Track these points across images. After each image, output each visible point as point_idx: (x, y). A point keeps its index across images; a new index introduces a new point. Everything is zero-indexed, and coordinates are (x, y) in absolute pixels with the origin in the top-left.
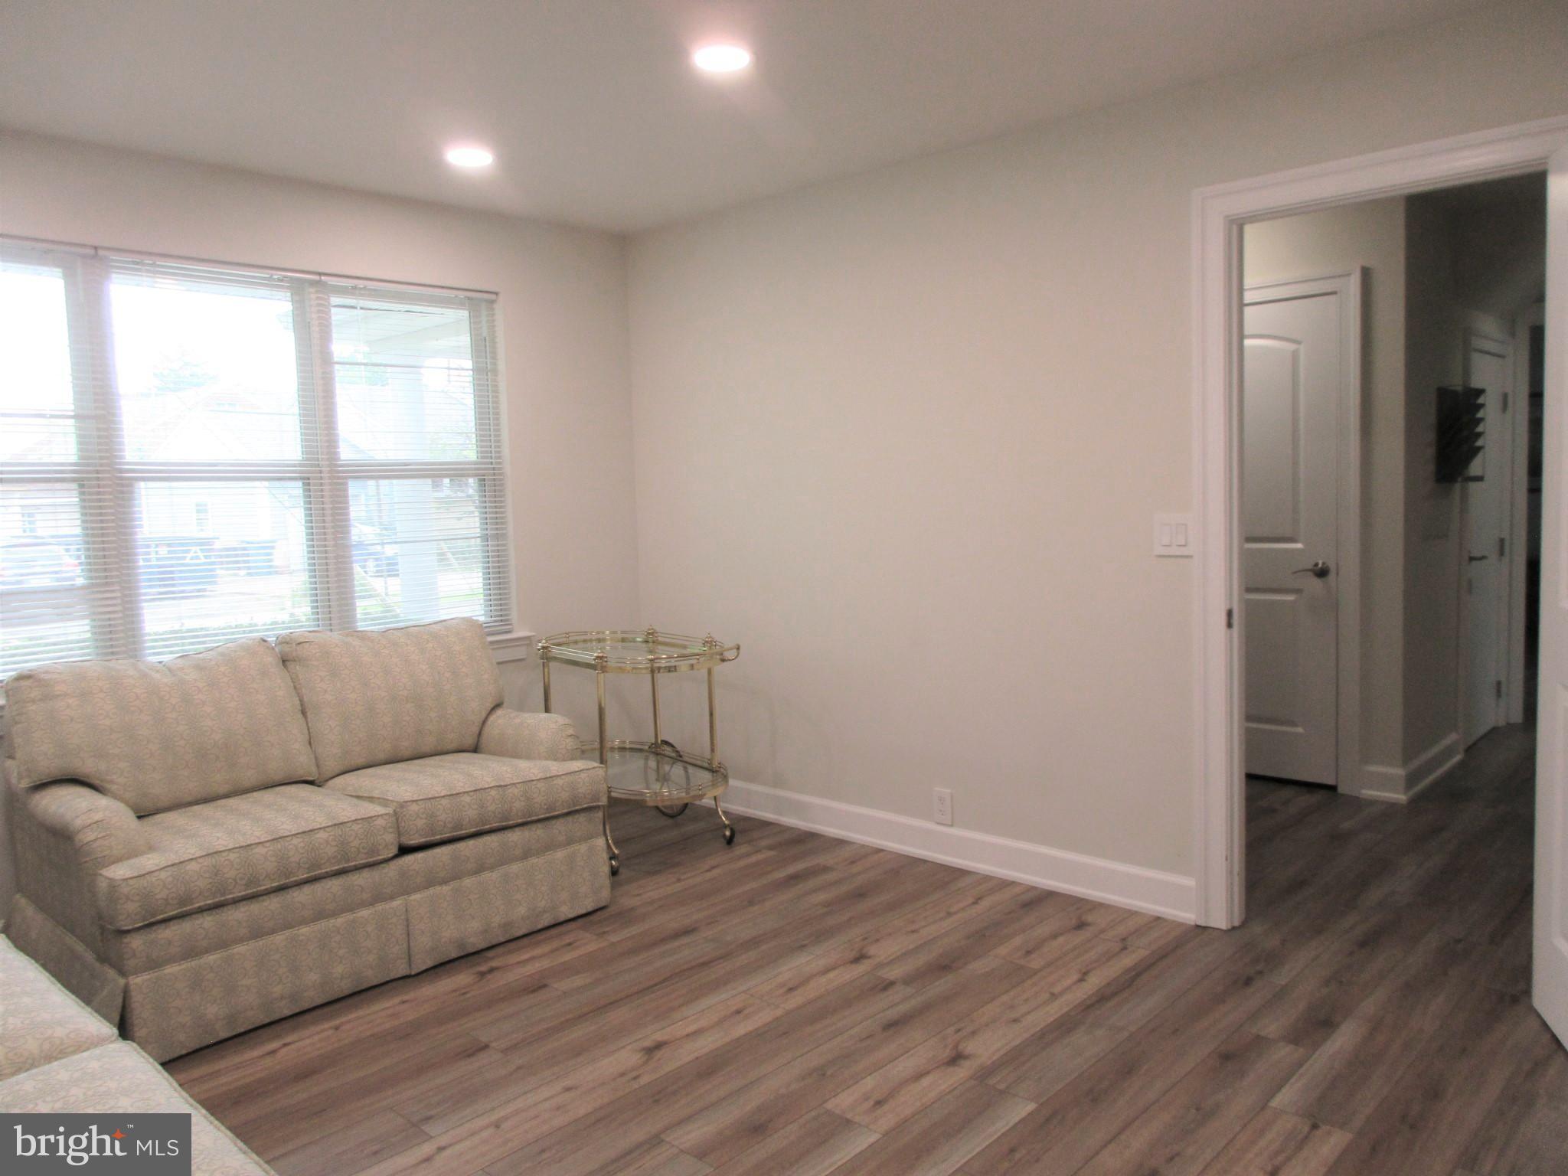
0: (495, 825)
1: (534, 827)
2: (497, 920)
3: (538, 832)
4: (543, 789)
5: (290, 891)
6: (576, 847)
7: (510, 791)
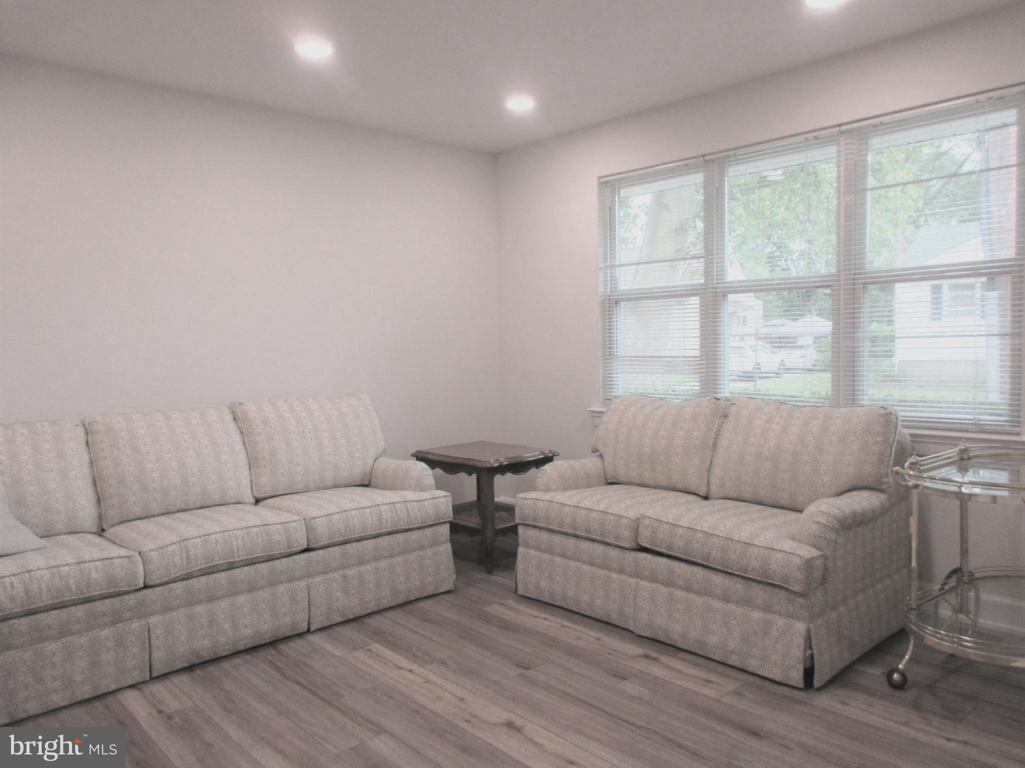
0: (698, 560)
1: (735, 579)
2: (693, 634)
3: (738, 587)
4: (739, 550)
5: (580, 540)
6: (775, 618)
7: (712, 539)
